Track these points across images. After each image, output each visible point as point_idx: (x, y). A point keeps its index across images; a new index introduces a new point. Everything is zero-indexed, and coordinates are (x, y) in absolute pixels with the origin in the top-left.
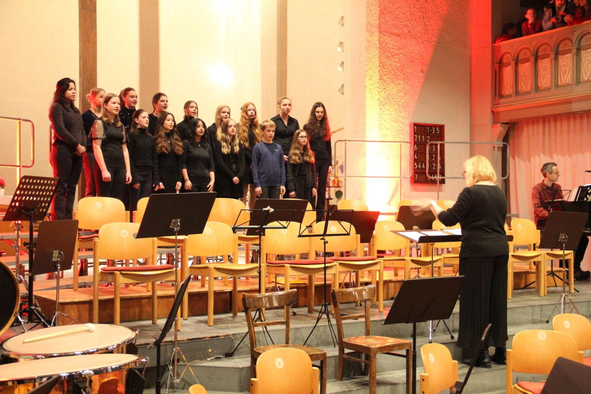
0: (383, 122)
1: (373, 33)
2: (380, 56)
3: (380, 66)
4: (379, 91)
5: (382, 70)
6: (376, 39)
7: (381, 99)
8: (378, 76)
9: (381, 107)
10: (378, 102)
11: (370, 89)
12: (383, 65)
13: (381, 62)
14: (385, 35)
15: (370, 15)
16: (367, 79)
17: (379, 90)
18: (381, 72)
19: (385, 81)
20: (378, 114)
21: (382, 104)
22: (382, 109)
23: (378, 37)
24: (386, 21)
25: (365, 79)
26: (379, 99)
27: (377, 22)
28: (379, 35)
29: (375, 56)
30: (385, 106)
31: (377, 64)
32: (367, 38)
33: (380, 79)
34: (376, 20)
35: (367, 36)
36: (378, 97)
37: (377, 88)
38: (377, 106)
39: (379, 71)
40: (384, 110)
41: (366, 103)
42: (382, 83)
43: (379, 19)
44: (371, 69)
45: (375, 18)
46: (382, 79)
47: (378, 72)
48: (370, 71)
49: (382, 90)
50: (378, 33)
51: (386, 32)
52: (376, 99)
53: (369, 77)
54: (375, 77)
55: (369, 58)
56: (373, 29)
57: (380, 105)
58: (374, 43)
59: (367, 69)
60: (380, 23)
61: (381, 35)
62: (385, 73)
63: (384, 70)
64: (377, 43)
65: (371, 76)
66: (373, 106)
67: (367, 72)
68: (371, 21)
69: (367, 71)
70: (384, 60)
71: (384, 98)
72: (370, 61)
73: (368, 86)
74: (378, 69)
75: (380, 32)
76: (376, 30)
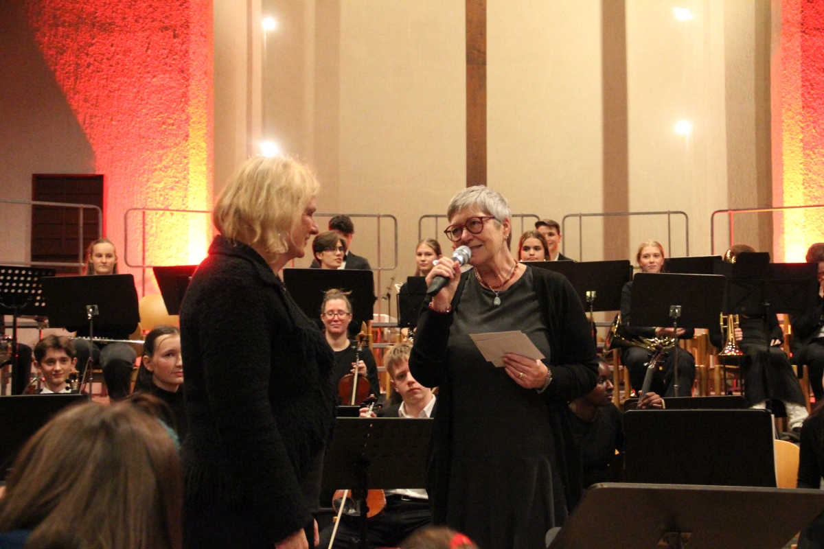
0: (811, 175)
1: (792, 35)
2: (804, 70)
3: (803, 86)
4: (802, 128)
5: (809, 93)
6: (797, 43)
7: (806, 139)
8: (801, 103)
9: (807, 152)
10: (801, 144)
11: (788, 126)
12: (811, 85)
13: (805, 80)
14: (814, 36)
15: (788, 7)
16: (784, 110)
17: (802, 125)
18: (807, 96)
19: (815, 110)
20: (801, 163)
21: (807, 146)
22: (809, 155)
23: (801, 40)
24: (818, 12)
25: (781, 111)
26: (802, 140)
27: (799, 17)
28: (802, 36)
29: (795, 72)
30: (816, 151)
31: (799, 83)
32: (784, 44)
33: (803, 107)
34: (796, 14)
35: (784, 41)
36: (801, 136)
37: (799, 123)
38: (800, 150)
39: (803, 95)
40: (813, 157)
41: (783, 148)
42: (808, 113)
43: (802, 11)
44: (789, 93)
45: (795, 12)
46: (809, 107)
47: (800, 96)
48: (788, 97)
49: (808, 126)
50: (800, 34)
51: (818, 29)
52: (798, 140)
53: (787, 106)
54: (797, 105)
55: (787, 77)
56: (793, 29)
57: (804, 149)
58: (793, 51)
59: (784, 94)
60: (804, 18)
61: (807, 36)
62: (815, 96)
63: (813, 92)
64: (799, 50)
65: (789, 105)
66: (793, 152)
67: (784, 99)
68: (789, 16)
69: (783, 97)
70: (813, 75)
71: (814, 137)
72: (788, 81)
73: (786, 121)
74: (800, 92)
75: (804, 32)
76: (796, 30)
